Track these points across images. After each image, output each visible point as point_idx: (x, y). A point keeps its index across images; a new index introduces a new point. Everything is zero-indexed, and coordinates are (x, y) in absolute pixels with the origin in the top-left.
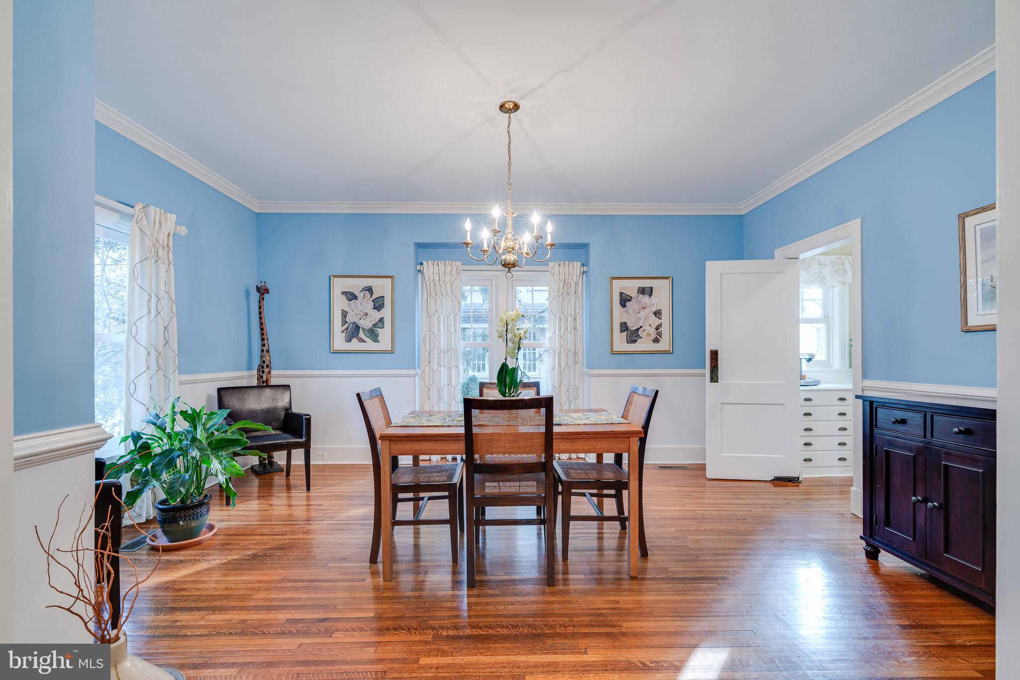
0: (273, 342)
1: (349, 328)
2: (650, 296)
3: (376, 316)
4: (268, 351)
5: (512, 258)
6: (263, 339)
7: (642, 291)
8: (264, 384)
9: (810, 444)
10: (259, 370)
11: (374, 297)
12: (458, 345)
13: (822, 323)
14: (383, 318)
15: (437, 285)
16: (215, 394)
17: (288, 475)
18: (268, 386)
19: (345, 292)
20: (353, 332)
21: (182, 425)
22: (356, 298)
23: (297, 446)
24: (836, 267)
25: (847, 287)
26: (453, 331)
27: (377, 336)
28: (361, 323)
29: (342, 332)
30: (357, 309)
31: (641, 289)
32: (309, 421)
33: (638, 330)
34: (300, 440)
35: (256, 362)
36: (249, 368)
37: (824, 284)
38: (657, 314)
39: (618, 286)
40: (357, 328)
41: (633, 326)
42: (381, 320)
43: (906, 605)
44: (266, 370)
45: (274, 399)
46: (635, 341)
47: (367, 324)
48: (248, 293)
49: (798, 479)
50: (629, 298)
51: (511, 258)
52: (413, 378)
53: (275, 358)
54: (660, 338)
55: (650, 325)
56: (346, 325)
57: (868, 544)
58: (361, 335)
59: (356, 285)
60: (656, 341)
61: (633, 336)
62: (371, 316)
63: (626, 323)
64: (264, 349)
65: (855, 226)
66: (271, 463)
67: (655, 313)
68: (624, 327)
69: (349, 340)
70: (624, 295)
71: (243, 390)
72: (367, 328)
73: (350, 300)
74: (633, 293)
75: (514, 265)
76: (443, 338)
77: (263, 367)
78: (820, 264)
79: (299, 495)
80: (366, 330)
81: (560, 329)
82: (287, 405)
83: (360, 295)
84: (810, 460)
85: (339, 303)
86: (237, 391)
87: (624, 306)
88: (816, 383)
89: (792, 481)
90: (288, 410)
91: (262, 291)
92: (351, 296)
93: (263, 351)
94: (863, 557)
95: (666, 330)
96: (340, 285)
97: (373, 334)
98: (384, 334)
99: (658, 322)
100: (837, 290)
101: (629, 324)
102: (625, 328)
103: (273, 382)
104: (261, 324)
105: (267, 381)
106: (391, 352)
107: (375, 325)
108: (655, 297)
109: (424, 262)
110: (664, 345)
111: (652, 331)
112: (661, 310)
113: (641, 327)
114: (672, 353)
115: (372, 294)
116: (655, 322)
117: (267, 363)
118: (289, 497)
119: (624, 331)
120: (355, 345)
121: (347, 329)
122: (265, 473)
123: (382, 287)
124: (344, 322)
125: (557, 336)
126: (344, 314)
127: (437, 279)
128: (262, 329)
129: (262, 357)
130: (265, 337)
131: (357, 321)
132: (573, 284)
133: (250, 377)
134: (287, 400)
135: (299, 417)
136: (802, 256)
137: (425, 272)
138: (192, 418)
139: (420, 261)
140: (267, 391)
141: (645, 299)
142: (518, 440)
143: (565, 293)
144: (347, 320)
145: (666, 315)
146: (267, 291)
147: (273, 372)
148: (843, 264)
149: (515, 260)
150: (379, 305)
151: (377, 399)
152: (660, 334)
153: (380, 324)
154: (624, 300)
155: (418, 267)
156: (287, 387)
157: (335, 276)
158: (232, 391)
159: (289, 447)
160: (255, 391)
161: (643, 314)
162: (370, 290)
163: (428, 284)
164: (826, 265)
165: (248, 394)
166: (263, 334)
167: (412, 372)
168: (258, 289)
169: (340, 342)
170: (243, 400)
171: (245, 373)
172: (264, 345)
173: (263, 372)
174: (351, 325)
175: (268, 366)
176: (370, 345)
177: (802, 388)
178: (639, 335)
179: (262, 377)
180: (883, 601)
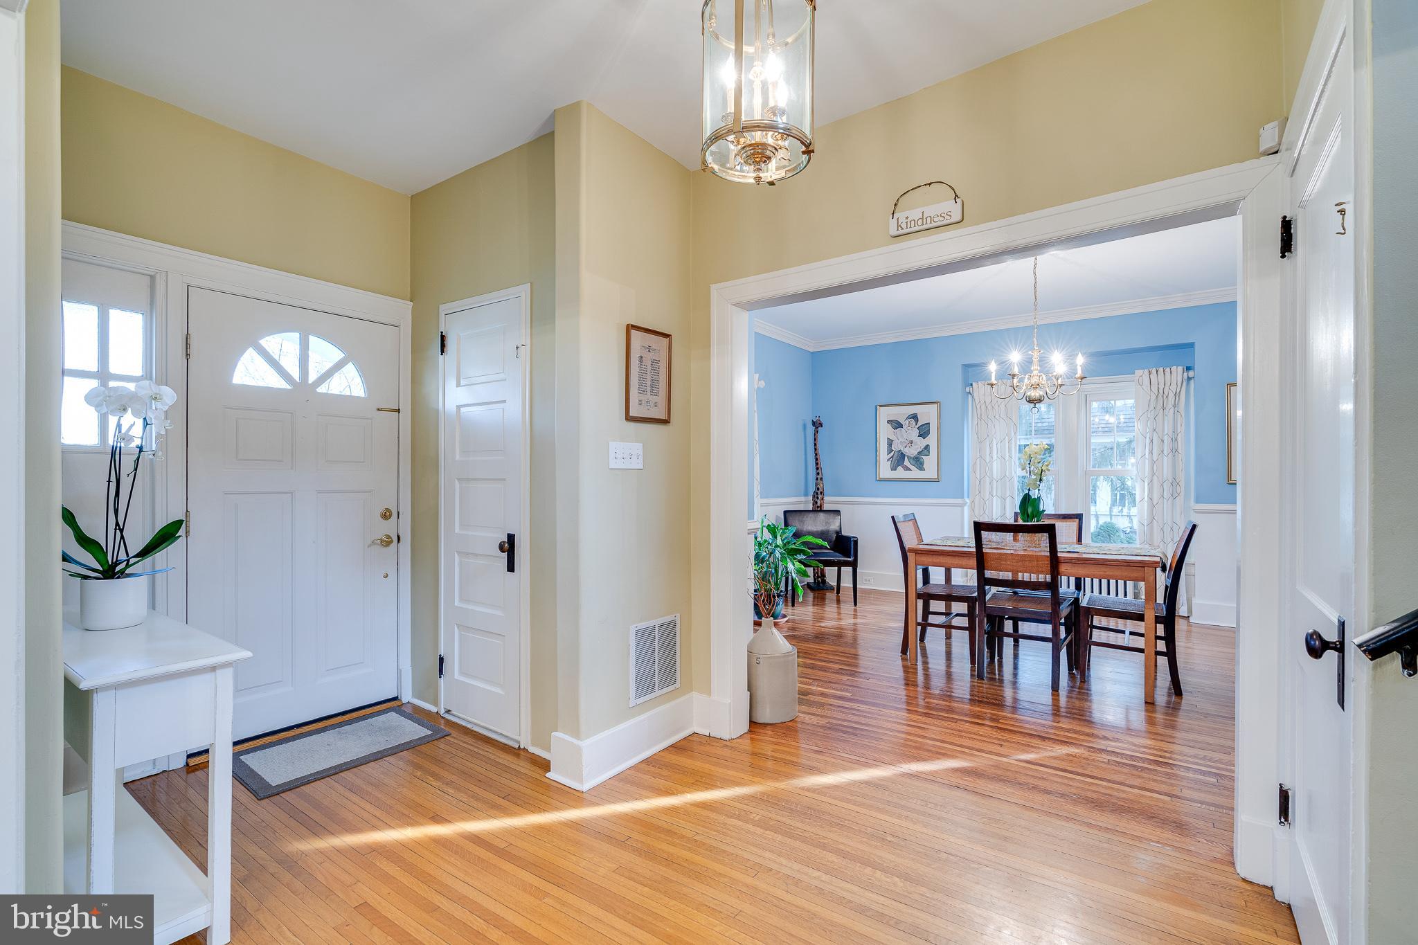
0: (826, 471)
1: (894, 456)
3: (921, 443)
4: (821, 479)
5: (1037, 395)
6: (817, 469)
8: (818, 509)
10: (814, 496)
11: (919, 424)
12: (1013, 473)
14: (928, 445)
15: (989, 407)
16: (782, 517)
17: (838, 592)
18: (821, 511)
19: (891, 421)
20: (899, 460)
21: (768, 536)
22: (901, 426)
23: (846, 564)
26: (1007, 458)
27: (922, 464)
28: (906, 451)
29: (888, 460)
30: (902, 436)
32: (856, 542)
34: (849, 559)
35: (812, 489)
36: (806, 495)
40: (902, 456)
42: (927, 447)
44: (820, 496)
45: (827, 523)
47: (912, 451)
48: (805, 427)
51: (1035, 394)
52: (959, 508)
53: (827, 486)
56: (892, 453)
58: (907, 463)
59: (901, 413)
62: (916, 444)
64: (819, 478)
66: (824, 582)
69: (894, 468)
71: (803, 513)
72: (912, 456)
73: (895, 429)
75: (1040, 401)
76: (996, 466)
77: (817, 493)
79: (847, 608)
80: (911, 458)
81: (1151, 452)
82: (838, 529)
83: (905, 423)
85: (885, 431)
86: (798, 514)
90: (838, 533)
91: (817, 425)
92: (897, 425)
93: (817, 479)
96: (885, 414)
97: (918, 462)
98: (930, 462)
103: (826, 507)
104: (816, 454)
105: (821, 506)
106: (937, 480)
107: (920, 453)
109: (974, 384)
115: (917, 421)
117: (821, 490)
118: (839, 608)
120: (900, 473)
121: (892, 457)
122: (818, 590)
123: (928, 414)
124: (890, 451)
125: (1147, 461)
126: (890, 442)
127: (988, 401)
128: (817, 459)
129: (816, 484)
130: (819, 466)
131: (902, 449)
132: (1171, 395)
133: (806, 502)
134: (837, 524)
135: (848, 539)
137: (975, 394)
138: (772, 530)
139: (970, 382)
140: (822, 515)
142: (1025, 561)
143: (1159, 407)
144: (893, 449)
146: (821, 425)
147: (826, 499)
149: (1041, 396)
150: (924, 432)
151: (911, 523)
153: (925, 452)
155: (968, 389)
156: (837, 512)
157: (881, 406)
158: (794, 513)
159: (839, 564)
160: (811, 515)
162: (915, 417)
163: (978, 407)
165: (807, 517)
166: (817, 464)
167: (959, 501)
168: (814, 423)
169: (885, 471)
170: (802, 522)
171: (803, 499)
172: (818, 474)
173: (818, 498)
174: (896, 453)
175: (821, 493)
176: (915, 473)
179: (816, 503)
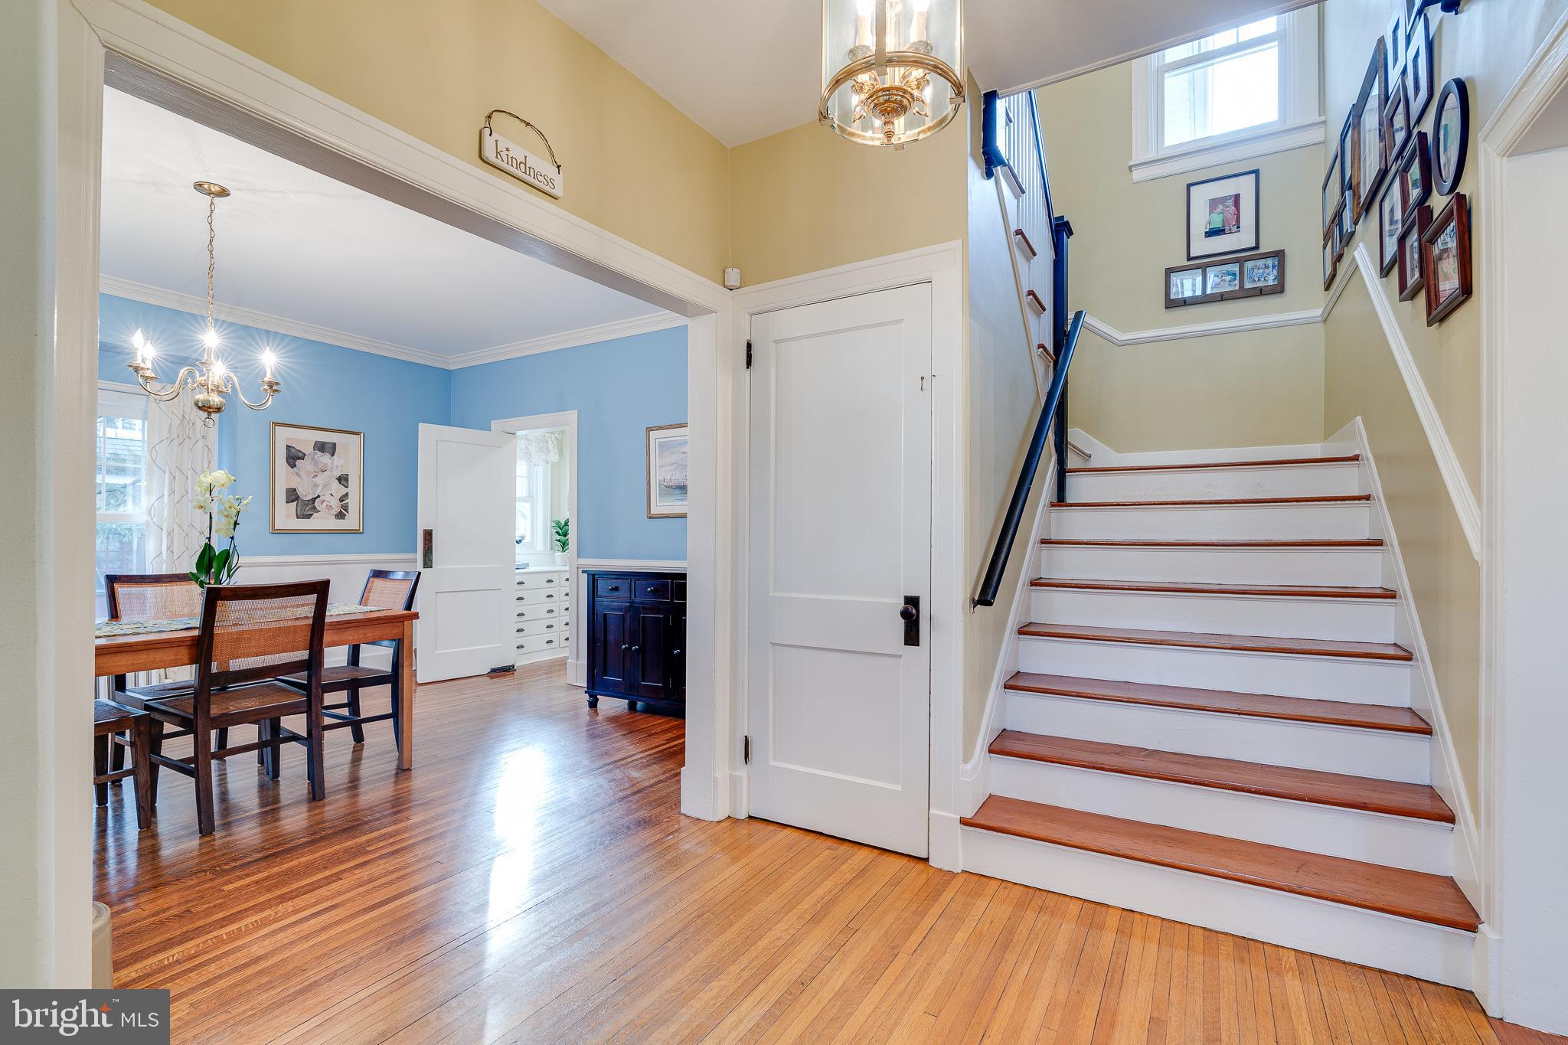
2: (333, 455)
7: (321, 447)
9: (522, 630)
13: (526, 502)
24: (541, 445)
25: (550, 466)
31: (319, 444)
33: (314, 500)
37: (531, 462)
38: (343, 480)
39: (284, 436)
41: (306, 494)
43: (622, 725)
46: (309, 516)
49: (513, 667)
50: (300, 455)
54: (345, 513)
55: (331, 494)
57: (590, 696)
60: (340, 516)
61: (307, 508)
63: (295, 489)
65: (572, 416)
67: (340, 479)
68: (292, 495)
70: (293, 450)
74: (308, 449)
78: (527, 439)
84: (522, 647)
87: (293, 466)
88: (526, 566)
89: (506, 671)
94: (587, 709)
95: (353, 502)
99: (344, 491)
100: (540, 469)
101: (301, 492)
102: (294, 497)
108: (339, 457)
110: (351, 521)
111: (335, 503)
112: (348, 475)
113: (319, 496)
114: (362, 533)
116: (339, 490)
119: (292, 501)
132: (200, 424)
136: (519, 433)
141: (325, 458)
143: (183, 436)
145: (353, 481)
148: (547, 442)
152: (346, 508)
154: (294, 457)
161: (321, 479)
164: (532, 441)
177: (517, 571)
178: (314, 508)
180: (609, 727)
